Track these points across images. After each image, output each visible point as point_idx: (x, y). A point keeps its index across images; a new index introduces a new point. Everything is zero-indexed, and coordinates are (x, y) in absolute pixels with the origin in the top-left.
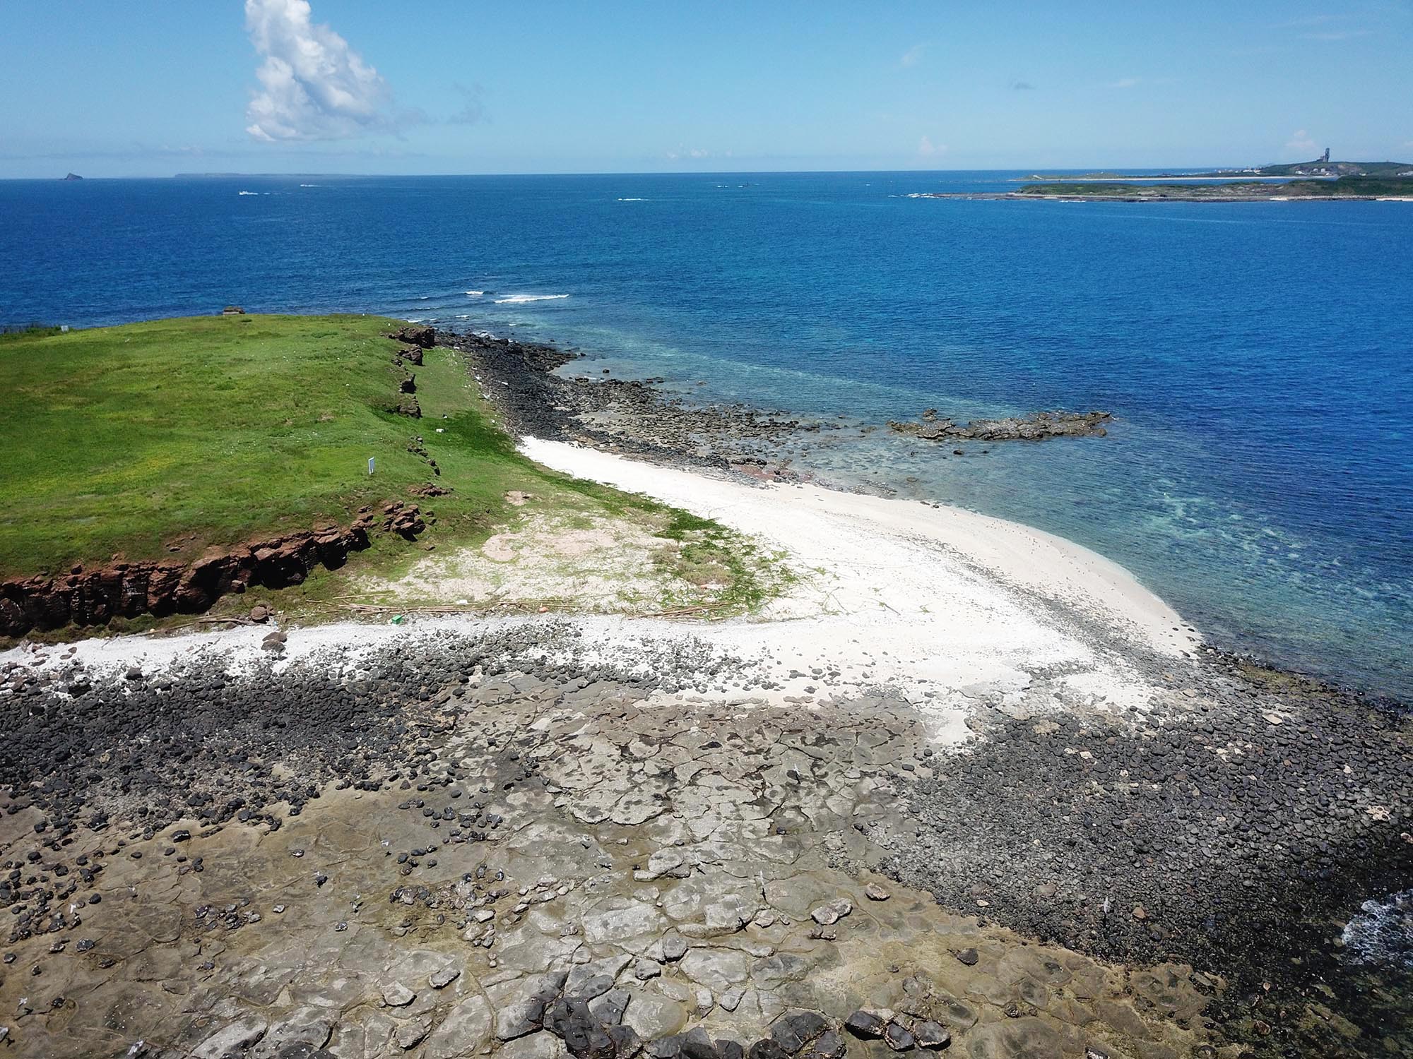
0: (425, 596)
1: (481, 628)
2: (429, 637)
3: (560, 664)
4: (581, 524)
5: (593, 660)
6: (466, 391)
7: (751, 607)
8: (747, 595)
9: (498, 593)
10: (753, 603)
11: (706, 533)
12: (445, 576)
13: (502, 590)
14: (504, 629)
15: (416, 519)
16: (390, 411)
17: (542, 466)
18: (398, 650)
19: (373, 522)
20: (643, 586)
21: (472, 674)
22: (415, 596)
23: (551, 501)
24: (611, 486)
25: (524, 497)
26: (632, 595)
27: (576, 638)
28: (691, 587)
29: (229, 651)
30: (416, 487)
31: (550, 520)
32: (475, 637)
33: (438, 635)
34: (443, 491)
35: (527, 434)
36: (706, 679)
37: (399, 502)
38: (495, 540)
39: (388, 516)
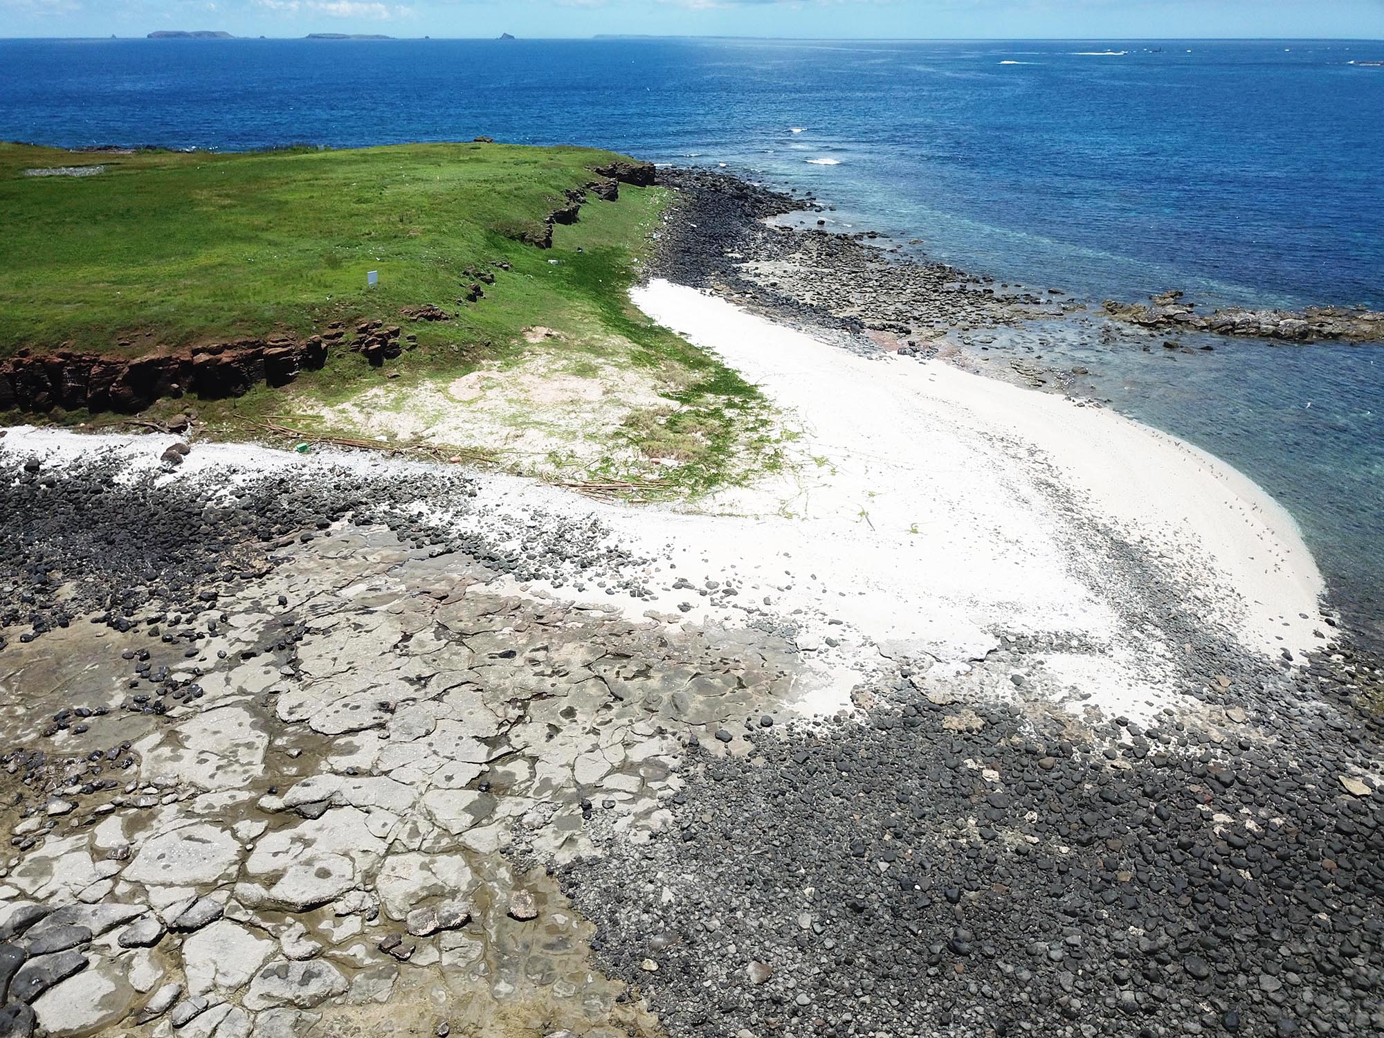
0: (351, 427)
1: (379, 470)
2: (322, 472)
3: (431, 524)
4: (585, 371)
5: (468, 525)
6: (637, 228)
7: (693, 494)
8: (702, 477)
9: (424, 434)
10: (700, 488)
11: (729, 399)
12: (385, 408)
13: (430, 431)
14: (402, 475)
15: (391, 341)
16: (513, 238)
17: (635, 308)
18: (282, 481)
19: (341, 340)
20: (587, 451)
21: (337, 520)
22: (341, 426)
23: (576, 343)
24: (683, 337)
25: (547, 335)
26: (564, 459)
27: (469, 499)
28: (641, 458)
29: (132, 457)
30: (412, 308)
31: (553, 363)
32: (366, 479)
33: (331, 470)
34: (444, 316)
35: (663, 276)
36: (572, 572)
37: (379, 321)
38: (473, 377)
39: (360, 336)
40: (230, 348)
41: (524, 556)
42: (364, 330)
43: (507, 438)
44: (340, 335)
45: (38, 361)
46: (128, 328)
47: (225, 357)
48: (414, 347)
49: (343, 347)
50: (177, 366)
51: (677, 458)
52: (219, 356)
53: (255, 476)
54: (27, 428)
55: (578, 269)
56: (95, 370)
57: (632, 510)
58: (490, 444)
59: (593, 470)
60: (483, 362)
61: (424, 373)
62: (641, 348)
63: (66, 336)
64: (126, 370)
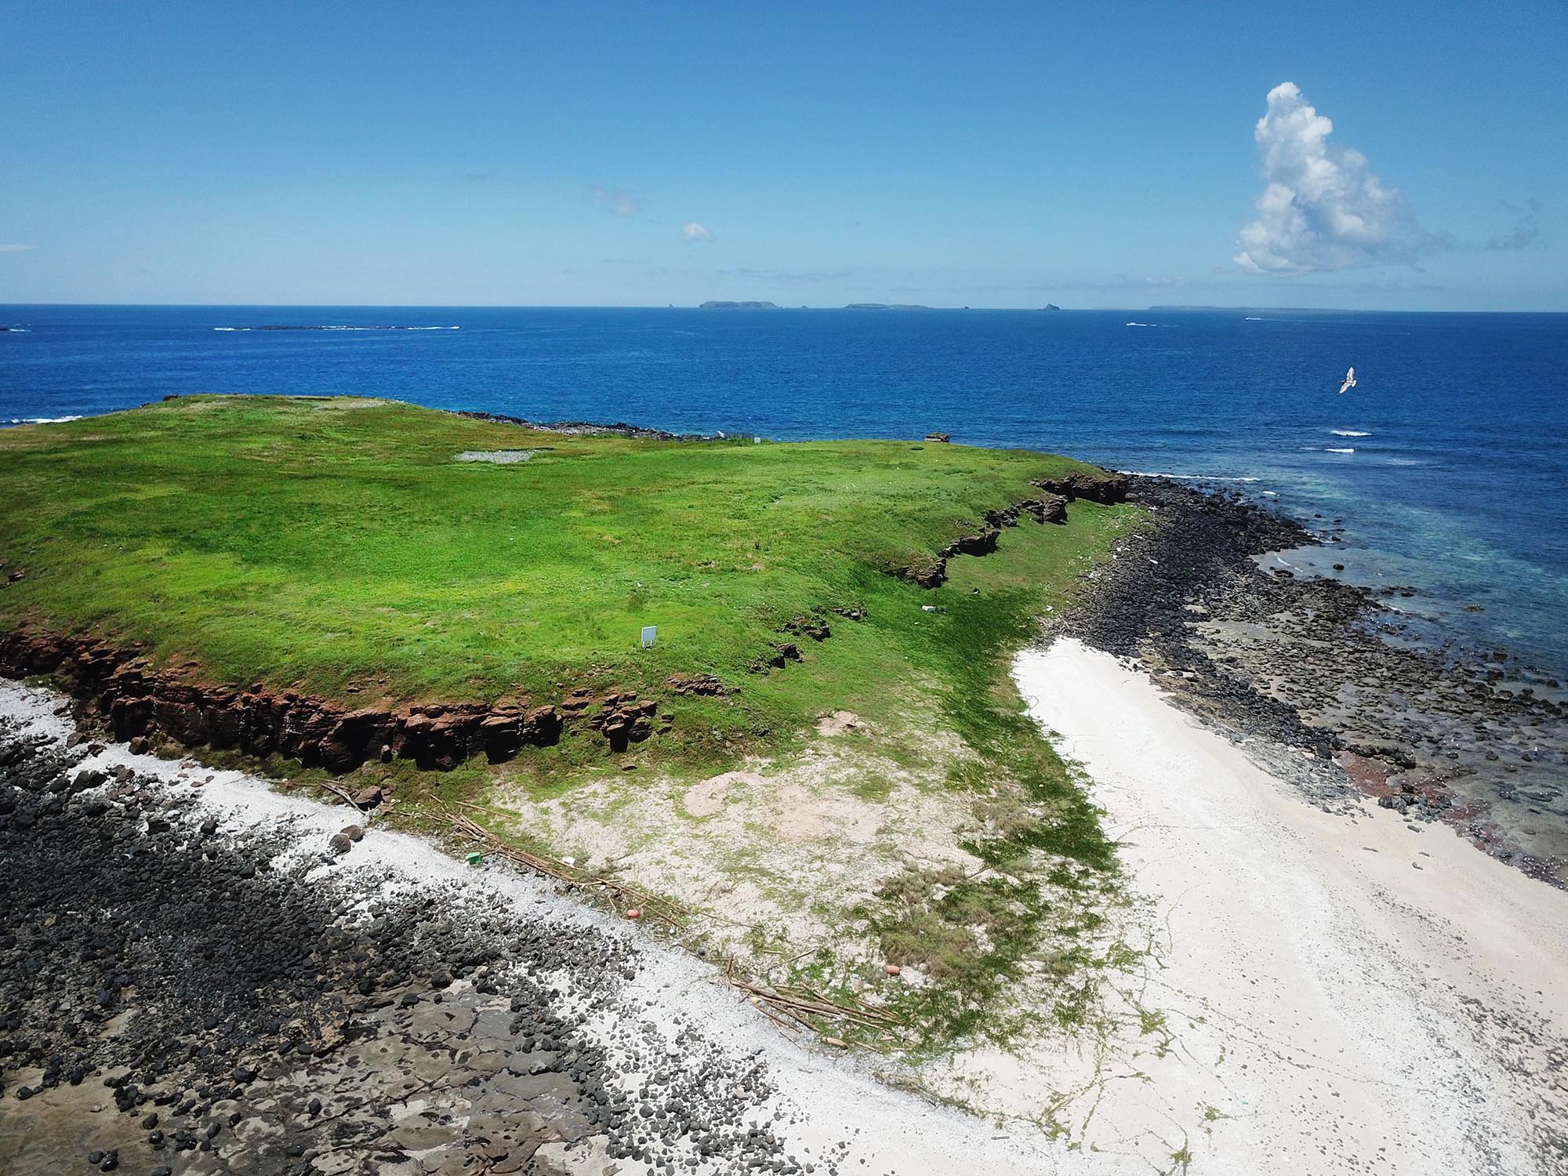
0: (544, 835)
1: (541, 910)
2: (480, 898)
3: (559, 1015)
4: (872, 789)
5: (599, 1030)
6: (1072, 563)
7: (922, 1046)
8: (949, 1017)
9: (619, 864)
10: (938, 1038)
11: (1063, 865)
12: (594, 816)
13: (630, 860)
14: (565, 924)
15: (638, 721)
16: (891, 573)
17: (1012, 684)
18: (431, 902)
19: (582, 712)
20: (804, 930)
21: (461, 977)
22: (534, 832)
23: (884, 740)
24: (1051, 740)
25: (850, 726)
26: (769, 940)
27: (622, 980)
28: (875, 961)
29: (307, 832)
30: (684, 677)
31: (836, 770)
32: (520, 922)
33: (491, 898)
34: (719, 690)
35: (1080, 634)
36: (686, 1157)
37: (632, 693)
38: (725, 779)
39: (605, 709)
40: (450, 711)
41: (638, 1106)
42: (612, 702)
43: (710, 892)
44: (583, 705)
45: (264, 700)
46: (363, 672)
47: (439, 723)
48: (667, 730)
49: (581, 722)
50: (393, 725)
51: (928, 971)
52: (434, 720)
53: (406, 887)
54: (236, 775)
55: (960, 619)
56: (315, 718)
57: (817, 1062)
58: (686, 893)
59: (799, 967)
60: (748, 759)
61: (668, 766)
62: (974, 756)
63: (301, 675)
64: (340, 724)
